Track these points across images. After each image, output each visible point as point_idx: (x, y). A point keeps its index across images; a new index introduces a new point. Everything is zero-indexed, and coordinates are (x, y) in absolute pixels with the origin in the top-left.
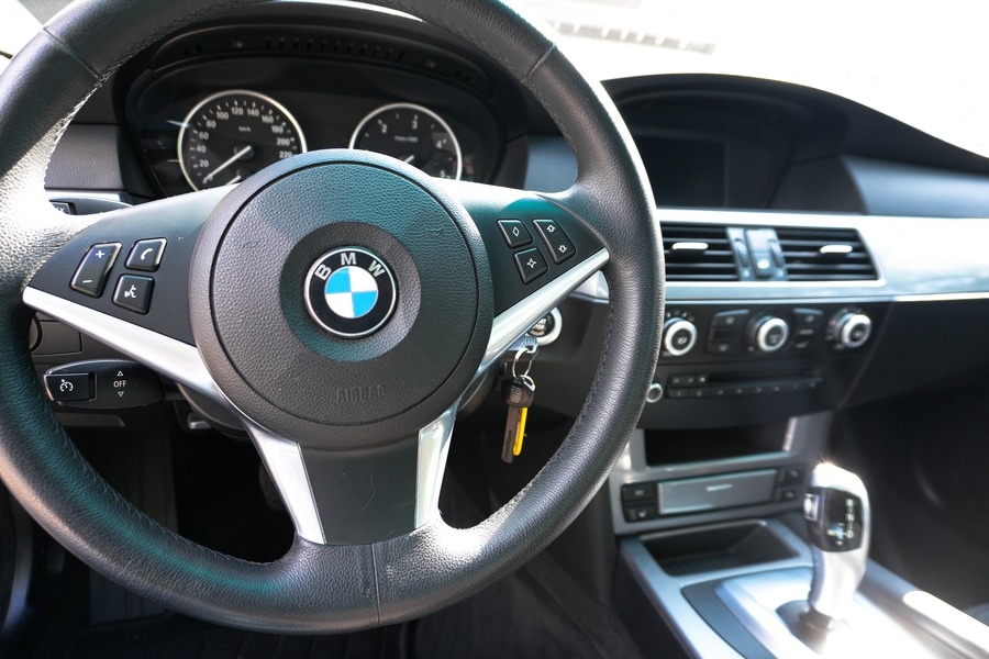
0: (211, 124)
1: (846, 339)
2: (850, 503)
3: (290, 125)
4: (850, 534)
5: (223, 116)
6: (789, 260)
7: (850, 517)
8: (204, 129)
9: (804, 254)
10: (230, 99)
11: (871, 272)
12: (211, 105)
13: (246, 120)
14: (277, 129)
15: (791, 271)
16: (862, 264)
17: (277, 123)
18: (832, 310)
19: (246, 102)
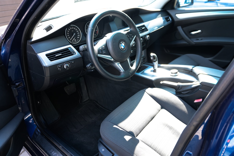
0: (68, 31)
1: (148, 39)
2: (155, 57)
3: (78, 28)
4: (156, 60)
6: (140, 31)
11: (147, 30)
12: (68, 29)
15: (140, 32)
16: (146, 29)
17: (76, 29)
18: (145, 36)
19: (71, 27)
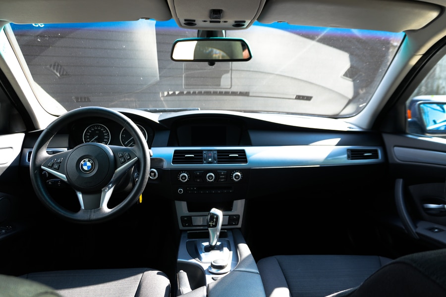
0: (90, 131)
2: (215, 216)
3: (107, 130)
4: (214, 224)
5: (93, 129)
6: (219, 158)
7: (215, 220)
8: (89, 132)
9: (223, 157)
10: (94, 126)
11: (245, 161)
12: (90, 127)
13: (97, 130)
14: (104, 132)
16: (243, 159)
17: (104, 130)
19: (98, 126)
